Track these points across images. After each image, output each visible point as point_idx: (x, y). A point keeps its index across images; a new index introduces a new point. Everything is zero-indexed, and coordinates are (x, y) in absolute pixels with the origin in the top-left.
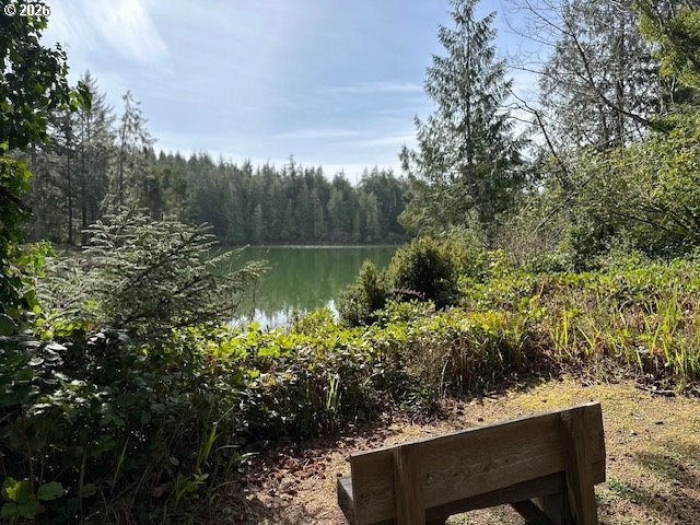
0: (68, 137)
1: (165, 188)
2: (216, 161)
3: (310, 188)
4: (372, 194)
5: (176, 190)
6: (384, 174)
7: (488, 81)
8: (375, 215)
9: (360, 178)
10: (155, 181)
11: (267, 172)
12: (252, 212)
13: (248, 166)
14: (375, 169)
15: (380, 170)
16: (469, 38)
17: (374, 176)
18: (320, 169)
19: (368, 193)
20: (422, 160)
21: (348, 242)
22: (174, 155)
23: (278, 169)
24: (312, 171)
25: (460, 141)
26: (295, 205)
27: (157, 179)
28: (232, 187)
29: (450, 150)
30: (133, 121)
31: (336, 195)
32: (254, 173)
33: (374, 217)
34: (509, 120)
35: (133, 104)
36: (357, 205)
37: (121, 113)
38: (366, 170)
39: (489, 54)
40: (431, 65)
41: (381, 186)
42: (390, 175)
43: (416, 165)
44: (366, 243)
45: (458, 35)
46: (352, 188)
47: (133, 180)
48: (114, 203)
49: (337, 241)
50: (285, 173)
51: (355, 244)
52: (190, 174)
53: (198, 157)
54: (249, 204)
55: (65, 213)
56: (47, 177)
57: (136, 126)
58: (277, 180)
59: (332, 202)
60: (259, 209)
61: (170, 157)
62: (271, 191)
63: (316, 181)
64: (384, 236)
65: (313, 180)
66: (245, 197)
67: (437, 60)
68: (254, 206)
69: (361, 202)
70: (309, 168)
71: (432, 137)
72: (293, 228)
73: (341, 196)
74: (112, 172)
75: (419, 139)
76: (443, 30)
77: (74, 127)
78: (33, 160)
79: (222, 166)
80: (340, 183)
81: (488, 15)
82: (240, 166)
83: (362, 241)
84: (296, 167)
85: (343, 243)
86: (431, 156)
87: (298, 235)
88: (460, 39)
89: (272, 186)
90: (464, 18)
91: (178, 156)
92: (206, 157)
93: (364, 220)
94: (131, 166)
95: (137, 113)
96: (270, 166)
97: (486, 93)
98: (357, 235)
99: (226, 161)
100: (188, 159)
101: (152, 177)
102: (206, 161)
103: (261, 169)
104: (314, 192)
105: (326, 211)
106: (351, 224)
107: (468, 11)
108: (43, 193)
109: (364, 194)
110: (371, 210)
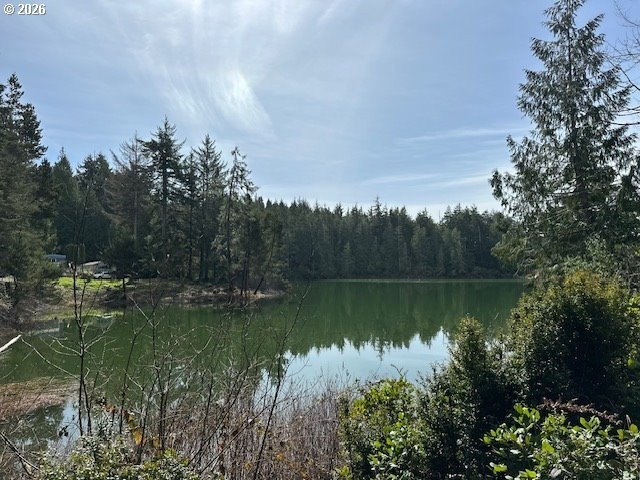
0: (192, 189)
1: (265, 228)
2: (312, 207)
3: (395, 226)
4: (455, 230)
5: (274, 230)
6: (467, 211)
7: (597, 91)
8: (459, 251)
9: (443, 215)
10: (256, 223)
11: (356, 213)
12: (342, 249)
13: (339, 210)
14: (459, 207)
15: (463, 208)
16: (570, 46)
17: (458, 213)
18: (404, 209)
19: (451, 228)
20: (519, 184)
21: (433, 276)
22: (279, 203)
23: (366, 211)
24: (397, 211)
25: (564, 161)
26: (381, 242)
27: (258, 221)
28: (324, 226)
29: (553, 171)
30: (240, 173)
31: (420, 232)
32: (344, 215)
33: (458, 252)
34: (627, 134)
35: (240, 159)
36: (441, 242)
37: (230, 167)
38: (449, 208)
39: (596, 62)
40: (525, 81)
41: (464, 221)
42: (474, 211)
43: (511, 190)
44: (450, 277)
45: (557, 44)
46: (435, 225)
47: (238, 223)
48: (222, 244)
49: (421, 275)
50: (371, 214)
51: (439, 277)
52: (290, 218)
53: (298, 203)
54: (340, 242)
55: (187, 253)
56: (174, 223)
57: (242, 177)
58: (364, 220)
59: (415, 238)
60: (348, 246)
61: (276, 204)
62: (359, 230)
63: (399, 219)
64: (470, 270)
65: (398, 218)
66: (336, 236)
67: (532, 75)
68: (343, 243)
69: (444, 238)
70: (394, 209)
71: (530, 157)
72: (378, 263)
73: (424, 233)
74: (222, 217)
75: (515, 160)
76: (536, 43)
77: (197, 182)
78: (165, 209)
79: (317, 210)
80: (423, 220)
81: (592, 19)
82: (332, 210)
83: (446, 275)
84: (381, 209)
85: (427, 277)
86: (530, 179)
87: (384, 269)
88: (559, 48)
89: (359, 225)
90: (563, 26)
91: (282, 203)
92: (304, 204)
93: (447, 255)
94: (237, 211)
95: (243, 166)
96: (359, 208)
97: (596, 104)
98: (441, 269)
99: (322, 205)
100: (289, 206)
101: (254, 219)
102: (304, 207)
103: (351, 210)
104: (398, 229)
105: (410, 247)
106: (435, 259)
107: (568, 19)
108: (170, 236)
109: (447, 230)
110: (454, 244)
